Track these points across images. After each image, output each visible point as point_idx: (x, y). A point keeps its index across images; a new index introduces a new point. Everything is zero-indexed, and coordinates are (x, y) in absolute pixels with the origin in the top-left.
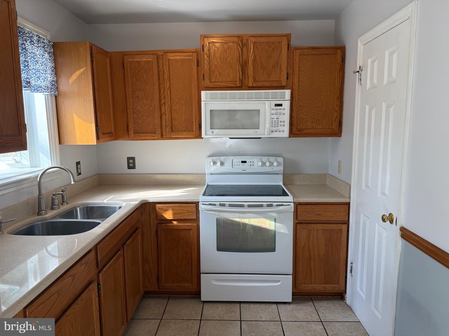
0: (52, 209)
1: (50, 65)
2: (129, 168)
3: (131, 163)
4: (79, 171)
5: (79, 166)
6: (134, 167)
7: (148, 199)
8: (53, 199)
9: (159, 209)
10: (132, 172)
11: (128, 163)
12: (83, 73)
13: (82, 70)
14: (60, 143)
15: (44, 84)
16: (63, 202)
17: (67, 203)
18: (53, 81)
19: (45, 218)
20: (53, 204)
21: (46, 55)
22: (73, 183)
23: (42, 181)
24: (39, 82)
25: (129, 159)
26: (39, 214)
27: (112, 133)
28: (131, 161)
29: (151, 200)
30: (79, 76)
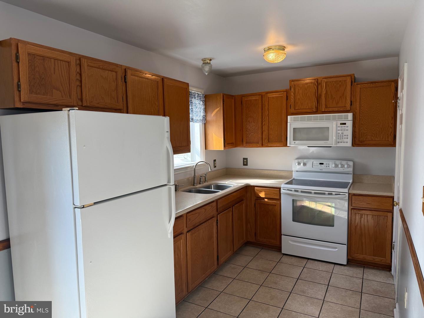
0: (200, 184)
1: (203, 107)
2: (244, 165)
3: (245, 162)
4: (215, 165)
5: (215, 162)
6: (247, 165)
7: (250, 184)
8: (200, 179)
9: (257, 190)
10: (245, 168)
11: (244, 162)
12: (218, 111)
13: (218, 109)
14: (206, 149)
15: (199, 118)
16: (205, 181)
17: (207, 182)
18: (204, 115)
19: (196, 187)
20: (200, 181)
21: (201, 103)
22: (210, 170)
23: (196, 169)
24: (197, 118)
25: (244, 159)
26: (194, 185)
27: (233, 143)
28: (245, 161)
29: (252, 184)
30: (217, 112)
